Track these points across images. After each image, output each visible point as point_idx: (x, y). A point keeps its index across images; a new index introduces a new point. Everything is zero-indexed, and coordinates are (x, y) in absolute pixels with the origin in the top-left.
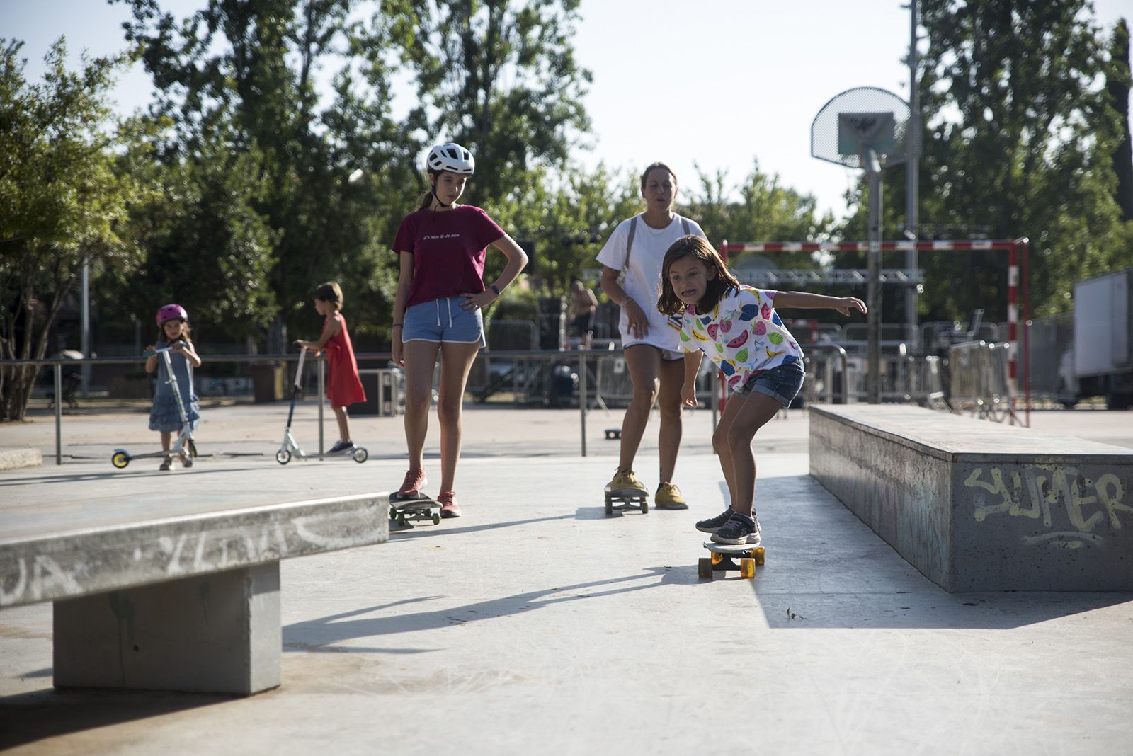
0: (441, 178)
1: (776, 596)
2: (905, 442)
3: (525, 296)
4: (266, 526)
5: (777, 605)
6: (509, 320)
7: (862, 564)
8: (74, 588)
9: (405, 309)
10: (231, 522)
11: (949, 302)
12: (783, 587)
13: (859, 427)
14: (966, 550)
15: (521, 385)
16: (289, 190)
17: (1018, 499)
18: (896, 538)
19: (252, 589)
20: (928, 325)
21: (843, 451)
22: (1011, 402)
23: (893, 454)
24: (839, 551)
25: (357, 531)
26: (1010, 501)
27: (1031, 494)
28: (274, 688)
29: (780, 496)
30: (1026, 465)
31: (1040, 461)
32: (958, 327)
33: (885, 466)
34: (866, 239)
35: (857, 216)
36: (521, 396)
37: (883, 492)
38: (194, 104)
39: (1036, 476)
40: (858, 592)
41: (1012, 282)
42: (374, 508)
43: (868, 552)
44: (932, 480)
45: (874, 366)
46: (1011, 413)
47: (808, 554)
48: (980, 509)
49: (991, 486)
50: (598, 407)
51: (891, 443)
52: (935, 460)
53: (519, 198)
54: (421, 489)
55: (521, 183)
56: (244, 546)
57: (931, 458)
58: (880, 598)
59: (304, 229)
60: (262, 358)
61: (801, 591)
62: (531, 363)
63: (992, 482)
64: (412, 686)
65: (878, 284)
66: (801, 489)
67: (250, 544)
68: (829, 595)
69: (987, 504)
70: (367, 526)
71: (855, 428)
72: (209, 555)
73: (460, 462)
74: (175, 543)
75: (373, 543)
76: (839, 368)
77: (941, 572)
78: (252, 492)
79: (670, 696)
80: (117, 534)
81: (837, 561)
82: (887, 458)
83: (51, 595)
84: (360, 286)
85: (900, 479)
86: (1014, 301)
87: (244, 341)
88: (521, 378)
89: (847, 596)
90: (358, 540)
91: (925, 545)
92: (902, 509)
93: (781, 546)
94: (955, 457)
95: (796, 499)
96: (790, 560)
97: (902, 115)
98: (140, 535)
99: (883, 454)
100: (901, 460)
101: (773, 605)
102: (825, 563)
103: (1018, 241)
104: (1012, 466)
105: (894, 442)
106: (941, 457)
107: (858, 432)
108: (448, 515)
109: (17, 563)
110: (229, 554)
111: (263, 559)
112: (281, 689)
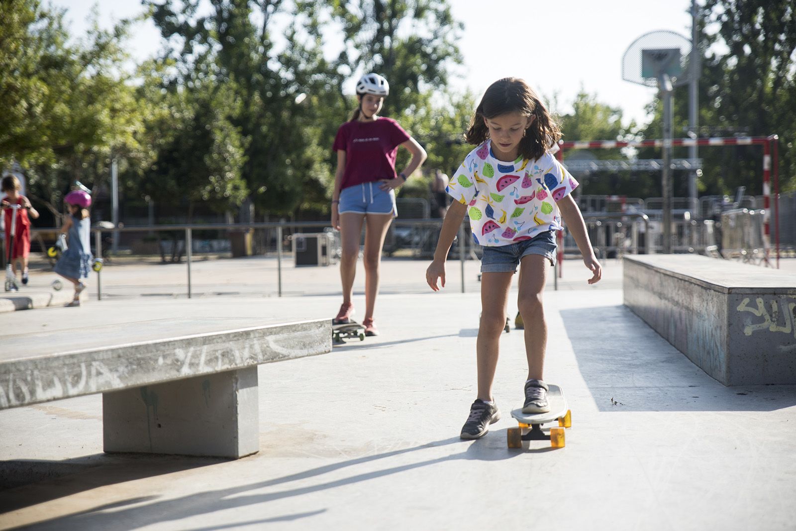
0: (365, 98)
1: (602, 389)
2: (693, 281)
3: (419, 182)
4: (248, 341)
5: (604, 395)
6: (408, 199)
7: (663, 366)
8: (117, 384)
9: (340, 191)
10: (224, 338)
11: (721, 181)
12: (607, 383)
13: (659, 270)
14: (738, 356)
15: (417, 244)
16: (254, 109)
17: (775, 320)
18: (687, 348)
19: (238, 385)
20: (705, 198)
21: (648, 288)
22: (766, 252)
23: (684, 289)
24: (647, 358)
25: (311, 345)
26: (770, 320)
27: (785, 316)
28: (255, 454)
29: (603, 319)
30: (781, 295)
31: (791, 293)
32: (727, 200)
33: (678, 297)
34: (661, 137)
35: (654, 122)
36: (418, 252)
37: (677, 316)
38: (188, 49)
39: (788, 304)
40: (661, 386)
41: (766, 167)
42: (322, 329)
43: (667, 358)
44: (713, 307)
45: (668, 227)
46: (766, 260)
47: (625, 360)
48: (748, 327)
49: (756, 310)
50: (471, 259)
51: (683, 281)
52: (715, 292)
53: (415, 112)
54: (351, 316)
55: (415, 102)
56: (233, 355)
57: (713, 291)
58: (678, 390)
59: (265, 137)
60: (237, 226)
61: (621, 386)
62: (424, 229)
63: (756, 307)
64: (350, 452)
65: (670, 170)
66: (617, 314)
67: (237, 354)
68: (640, 388)
69: (753, 323)
70: (317, 341)
71: (657, 271)
72: (210, 361)
73: (378, 298)
74: (186, 353)
75: (322, 353)
76: (643, 229)
77: (720, 371)
78: (237, 318)
79: (531, 459)
80: (147, 346)
81: (646, 364)
82: (680, 292)
83: (102, 389)
84: (304, 175)
85: (689, 306)
86: (768, 180)
87: (223, 215)
88: (416, 239)
89: (653, 389)
90: (311, 351)
91: (709, 353)
92: (691, 328)
93: (605, 355)
94: (730, 290)
95: (614, 322)
96: (612, 364)
97: (686, 48)
98: (162, 348)
99: (677, 289)
100: (690, 293)
101: (601, 395)
102: (637, 366)
103: (770, 138)
104: (771, 296)
105: (685, 281)
106: (720, 290)
107: (658, 274)
108: (369, 334)
109: (79, 366)
110: (223, 361)
111: (246, 364)
112: (259, 454)
